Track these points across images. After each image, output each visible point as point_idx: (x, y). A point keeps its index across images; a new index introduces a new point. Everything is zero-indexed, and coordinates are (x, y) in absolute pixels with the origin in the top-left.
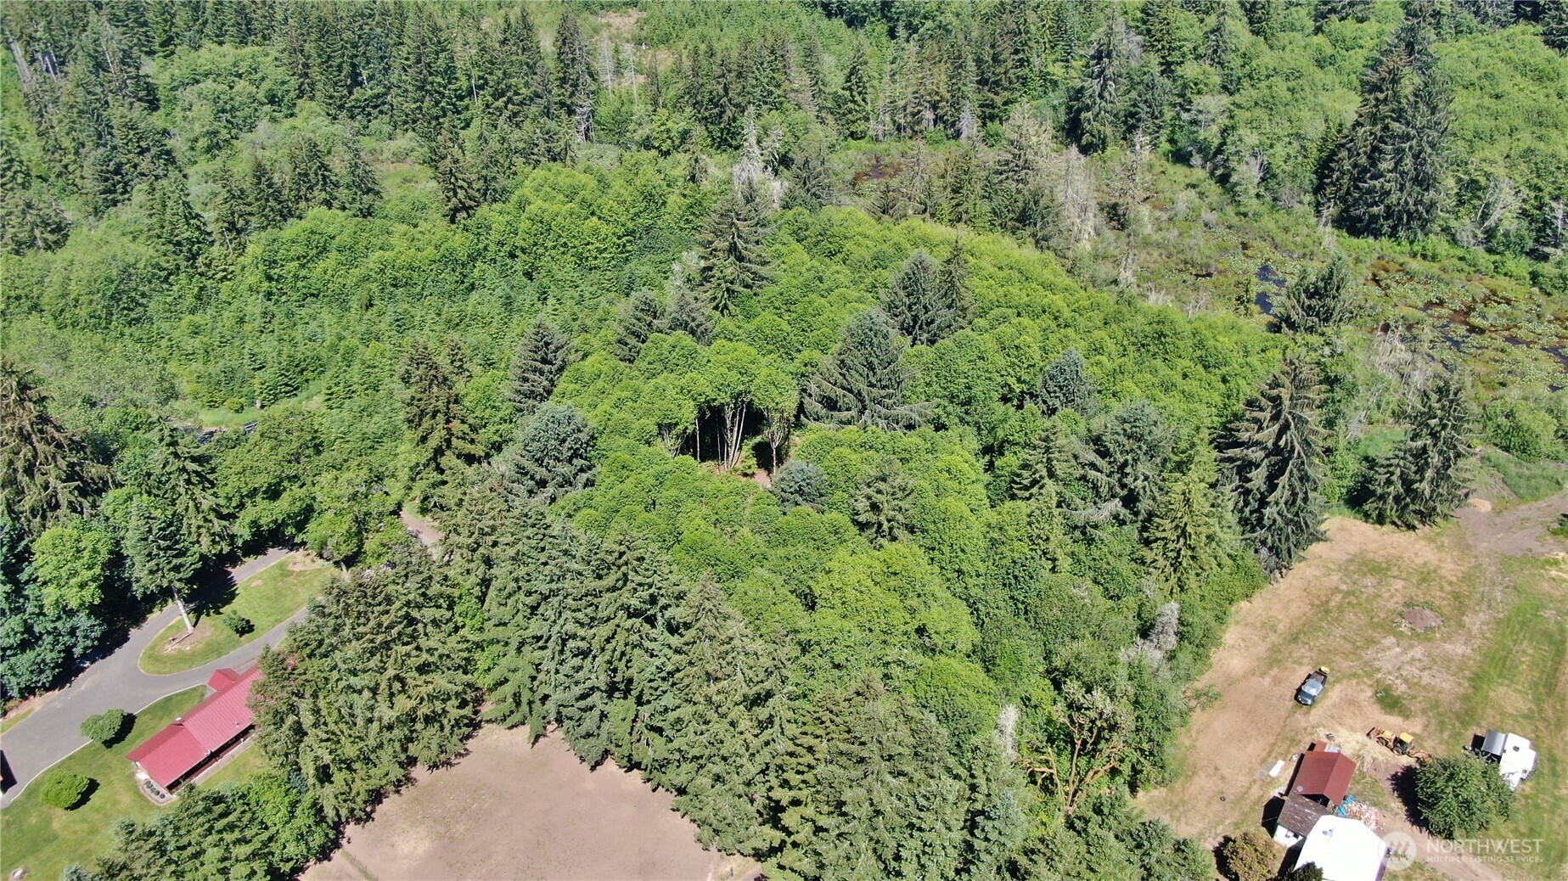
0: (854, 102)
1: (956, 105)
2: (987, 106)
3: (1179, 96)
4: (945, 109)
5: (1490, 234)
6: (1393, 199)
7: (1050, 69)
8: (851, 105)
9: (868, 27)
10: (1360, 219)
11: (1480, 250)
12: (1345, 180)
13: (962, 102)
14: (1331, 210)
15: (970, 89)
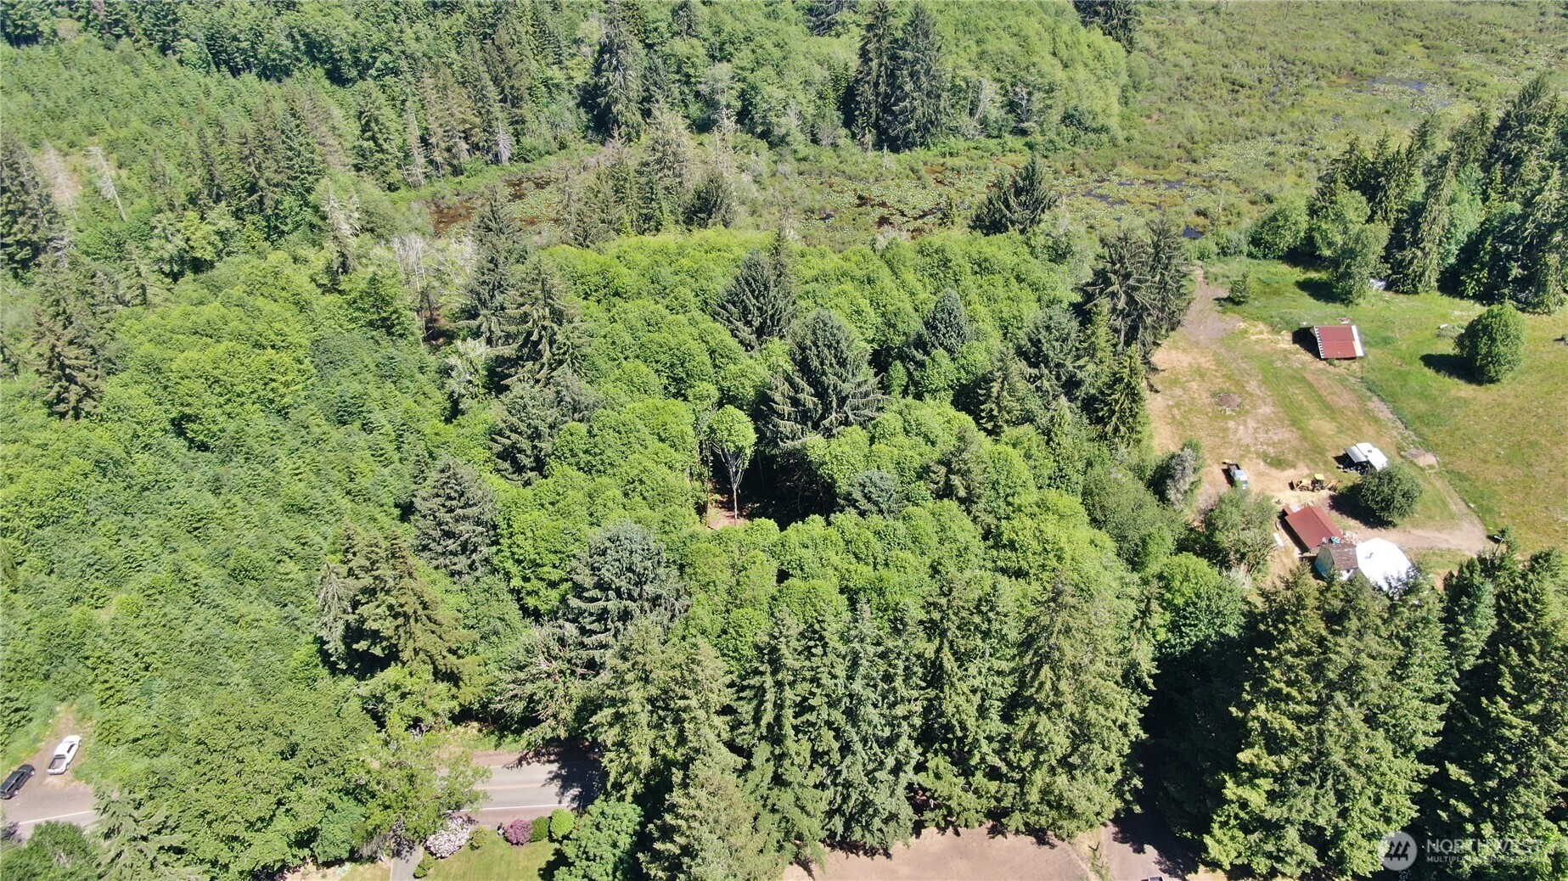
0: (382, 151)
1: (488, 128)
2: (517, 122)
3: (678, 72)
4: (479, 136)
5: (984, 122)
6: (919, 112)
7: (549, 73)
8: (380, 156)
9: (296, 73)
10: (897, 137)
11: (982, 138)
12: (873, 109)
13: (494, 123)
14: (869, 138)
15: (496, 109)
